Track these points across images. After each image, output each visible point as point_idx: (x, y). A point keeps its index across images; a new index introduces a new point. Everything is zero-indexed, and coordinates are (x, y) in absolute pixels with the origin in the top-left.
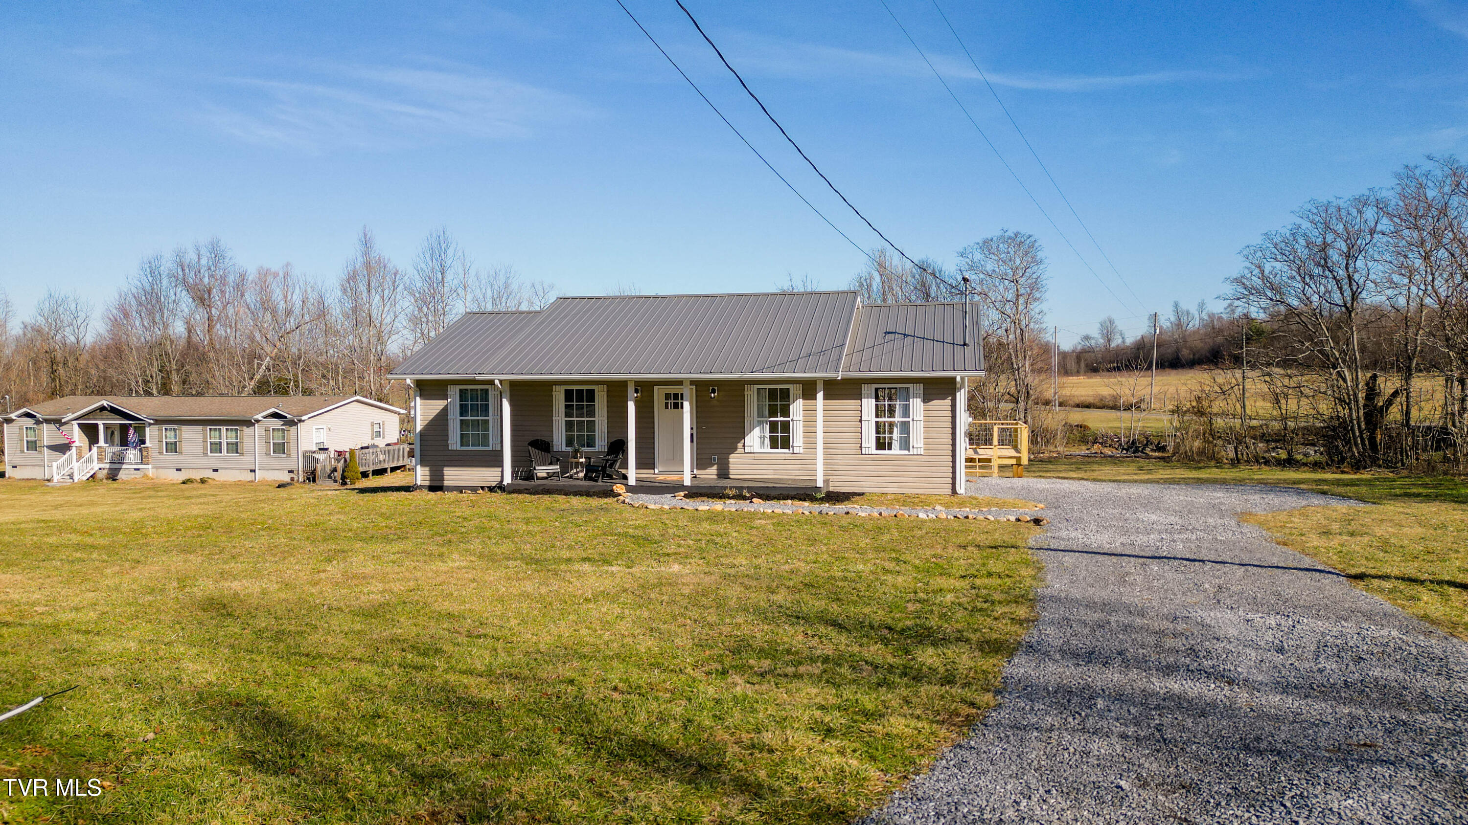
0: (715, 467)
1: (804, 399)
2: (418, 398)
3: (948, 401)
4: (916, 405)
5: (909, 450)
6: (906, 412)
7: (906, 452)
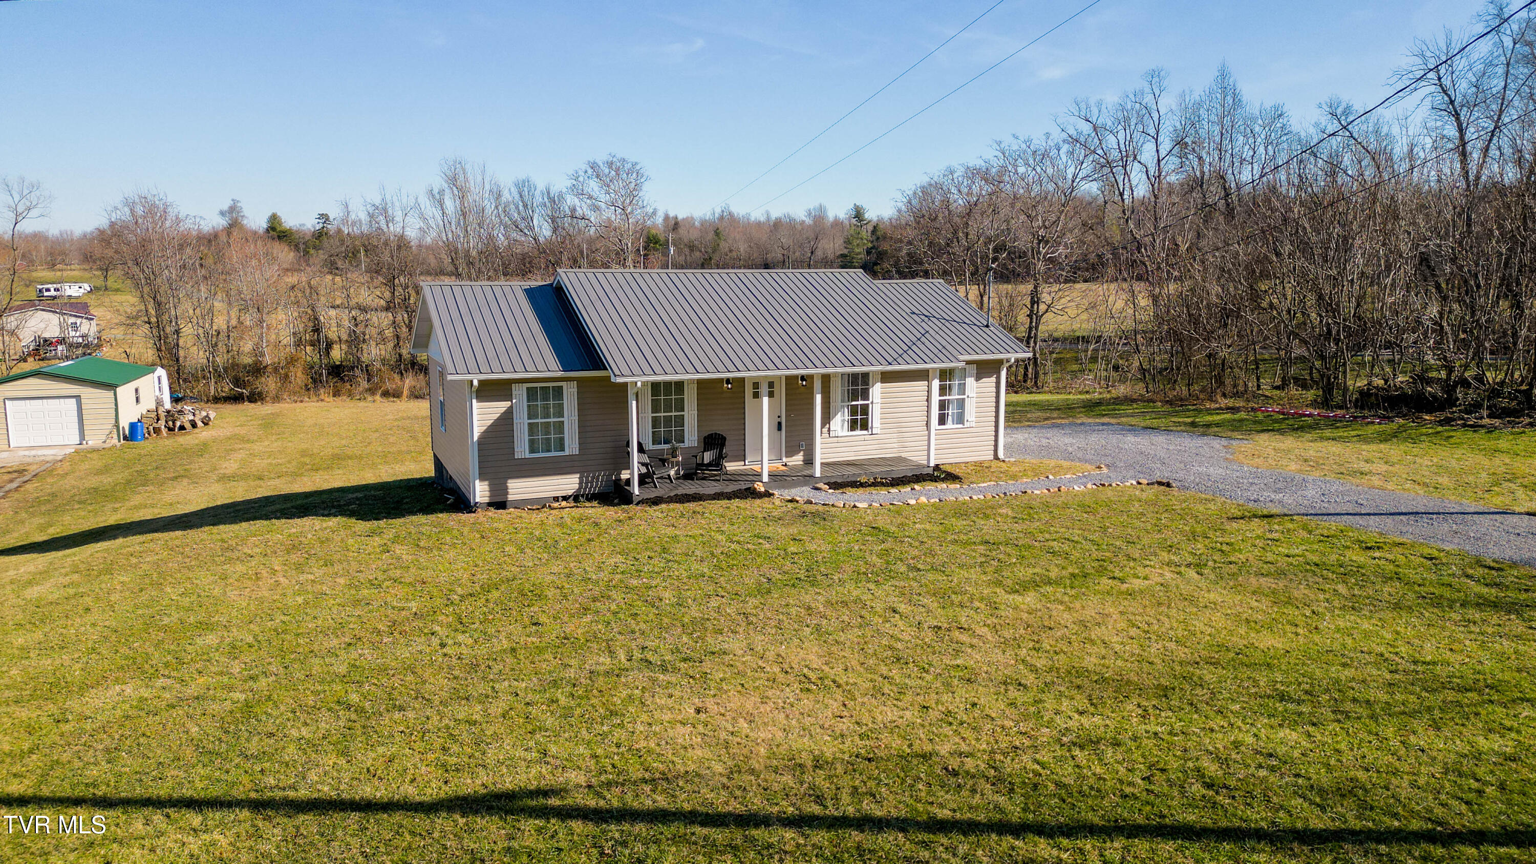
0: (802, 453)
1: (882, 382)
2: (474, 401)
3: (993, 379)
4: (970, 382)
5: (963, 424)
6: (962, 389)
7: (961, 426)
